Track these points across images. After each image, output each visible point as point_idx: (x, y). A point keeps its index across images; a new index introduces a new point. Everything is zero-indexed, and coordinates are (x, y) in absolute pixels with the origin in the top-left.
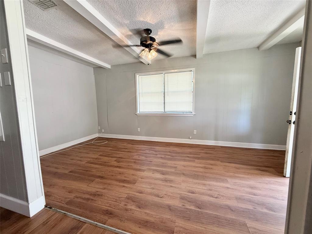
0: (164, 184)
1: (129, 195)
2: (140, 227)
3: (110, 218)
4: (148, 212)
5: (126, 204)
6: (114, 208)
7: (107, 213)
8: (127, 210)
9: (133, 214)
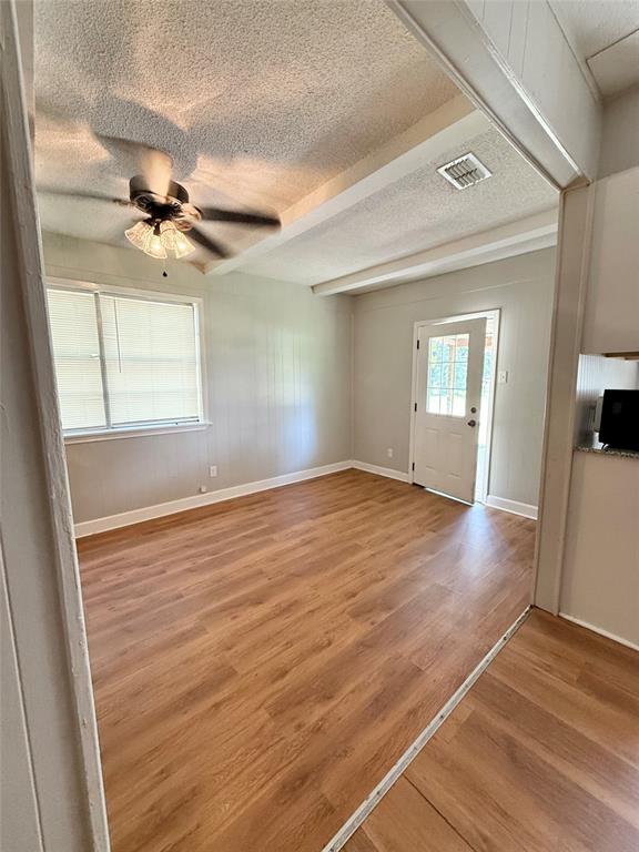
0: (293, 618)
1: (266, 705)
2: (383, 720)
3: (316, 785)
4: (351, 686)
5: (296, 722)
6: (290, 763)
7: (294, 789)
8: (317, 730)
9: (340, 719)
